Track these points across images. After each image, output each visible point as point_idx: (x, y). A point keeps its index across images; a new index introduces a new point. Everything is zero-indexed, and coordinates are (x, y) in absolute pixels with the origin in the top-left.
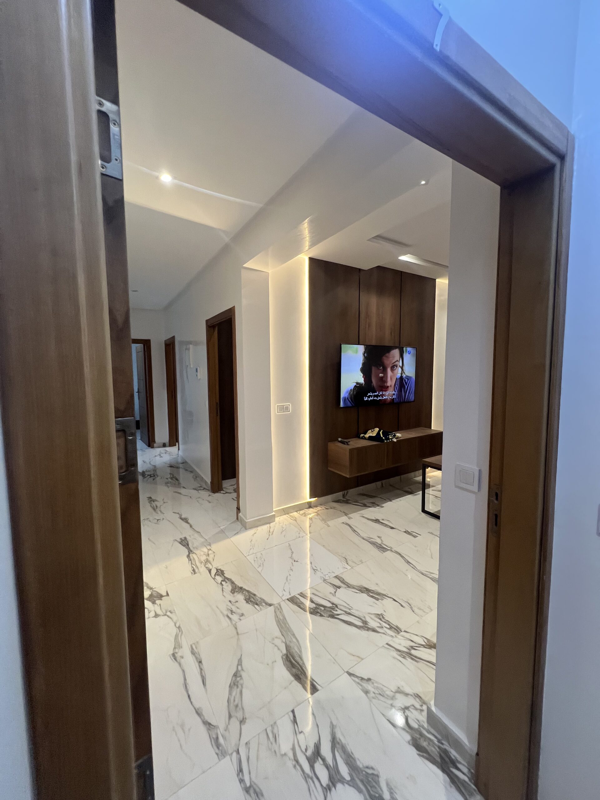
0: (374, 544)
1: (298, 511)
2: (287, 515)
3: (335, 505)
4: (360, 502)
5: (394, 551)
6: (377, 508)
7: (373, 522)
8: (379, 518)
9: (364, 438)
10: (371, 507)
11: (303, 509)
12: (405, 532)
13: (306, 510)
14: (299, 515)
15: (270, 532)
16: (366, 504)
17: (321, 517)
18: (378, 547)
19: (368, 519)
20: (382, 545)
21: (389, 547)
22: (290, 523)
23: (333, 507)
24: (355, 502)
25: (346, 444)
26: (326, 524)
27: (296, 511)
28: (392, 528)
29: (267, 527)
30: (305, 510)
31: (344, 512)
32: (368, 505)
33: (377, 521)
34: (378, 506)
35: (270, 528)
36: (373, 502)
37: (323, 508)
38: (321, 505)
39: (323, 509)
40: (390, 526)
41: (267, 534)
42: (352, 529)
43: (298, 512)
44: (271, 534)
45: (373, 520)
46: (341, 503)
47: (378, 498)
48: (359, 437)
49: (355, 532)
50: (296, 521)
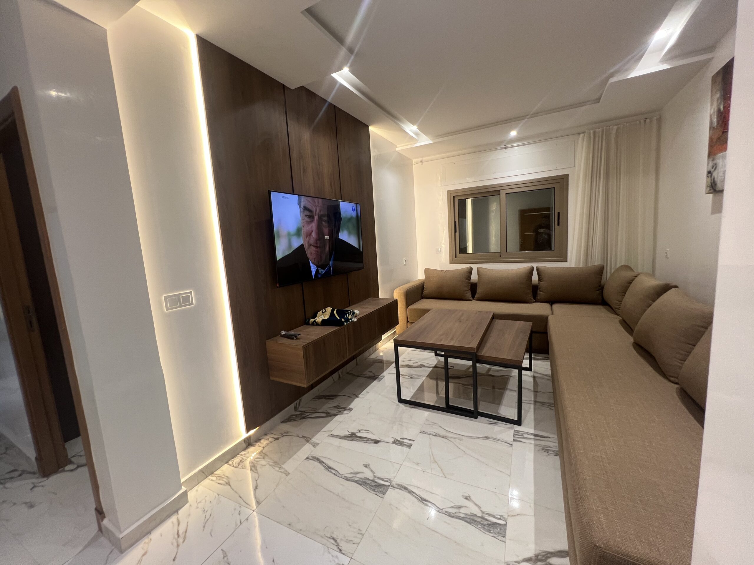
0: (363, 483)
1: (229, 460)
2: (210, 477)
3: (286, 427)
4: (320, 411)
5: (396, 486)
6: (345, 414)
7: (348, 440)
8: (353, 428)
9: (315, 324)
10: (337, 415)
11: (238, 454)
12: (394, 442)
13: (243, 453)
14: (233, 468)
15: (178, 536)
16: (329, 411)
17: (271, 459)
18: (373, 488)
19: (341, 437)
20: (377, 480)
21: (387, 481)
22: (218, 495)
23: (285, 433)
24: (313, 413)
25: (295, 338)
26: (282, 470)
27: (227, 462)
28: (376, 442)
29: (173, 523)
30: (241, 455)
31: (303, 437)
32: (332, 412)
33: (352, 437)
34: (345, 409)
35: (179, 524)
36: (336, 405)
37: (270, 439)
38: (266, 434)
39: (271, 442)
40: (372, 440)
41: (172, 544)
42: (324, 466)
43: (230, 463)
44: (181, 540)
45: (347, 436)
46: (295, 420)
47: (341, 396)
48: (308, 324)
49: (330, 470)
50: (228, 484)
